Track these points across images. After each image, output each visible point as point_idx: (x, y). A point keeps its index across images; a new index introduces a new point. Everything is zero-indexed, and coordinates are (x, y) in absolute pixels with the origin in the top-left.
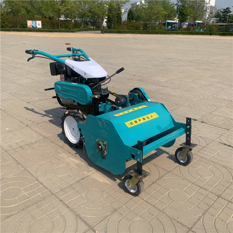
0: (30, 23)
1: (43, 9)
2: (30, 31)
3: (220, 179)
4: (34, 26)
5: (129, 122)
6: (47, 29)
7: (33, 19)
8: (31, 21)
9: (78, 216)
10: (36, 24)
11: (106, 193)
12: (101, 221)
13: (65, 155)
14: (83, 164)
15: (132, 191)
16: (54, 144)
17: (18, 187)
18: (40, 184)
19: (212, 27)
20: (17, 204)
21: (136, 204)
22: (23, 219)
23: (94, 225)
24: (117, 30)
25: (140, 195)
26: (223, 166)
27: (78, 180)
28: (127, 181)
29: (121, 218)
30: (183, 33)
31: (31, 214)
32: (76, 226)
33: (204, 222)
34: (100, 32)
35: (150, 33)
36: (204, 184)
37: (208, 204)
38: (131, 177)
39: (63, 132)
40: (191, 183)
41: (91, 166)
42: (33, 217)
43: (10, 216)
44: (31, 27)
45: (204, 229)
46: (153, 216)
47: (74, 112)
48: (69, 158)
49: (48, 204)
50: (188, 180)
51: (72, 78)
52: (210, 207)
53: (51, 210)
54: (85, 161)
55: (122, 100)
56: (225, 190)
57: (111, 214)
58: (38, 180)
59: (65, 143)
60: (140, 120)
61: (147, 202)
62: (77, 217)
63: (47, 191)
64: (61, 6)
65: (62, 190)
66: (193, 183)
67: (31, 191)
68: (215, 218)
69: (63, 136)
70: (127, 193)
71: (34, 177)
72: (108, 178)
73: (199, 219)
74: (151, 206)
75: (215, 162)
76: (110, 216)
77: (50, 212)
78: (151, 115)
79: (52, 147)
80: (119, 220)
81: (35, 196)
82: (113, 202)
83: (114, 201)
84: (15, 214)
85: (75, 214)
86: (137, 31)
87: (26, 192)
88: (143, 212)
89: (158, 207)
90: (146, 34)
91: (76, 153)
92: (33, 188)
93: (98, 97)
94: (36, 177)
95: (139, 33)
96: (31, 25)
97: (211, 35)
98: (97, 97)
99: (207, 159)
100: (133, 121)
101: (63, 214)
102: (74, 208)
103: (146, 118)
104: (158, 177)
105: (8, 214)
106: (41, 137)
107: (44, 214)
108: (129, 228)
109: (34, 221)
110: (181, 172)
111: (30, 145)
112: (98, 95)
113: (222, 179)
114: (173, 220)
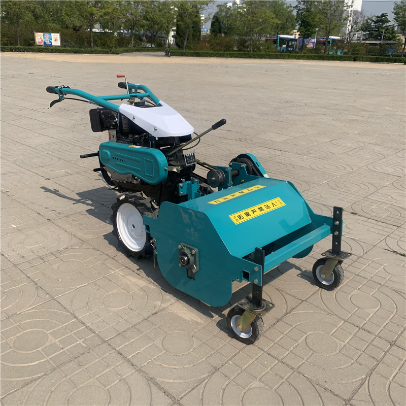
0: (39, 37)
1: (63, 12)
2: (40, 52)
3: (393, 313)
4: (48, 43)
5: (236, 215)
6: (70, 47)
7: (45, 30)
8: (42, 34)
9: (151, 380)
10: (51, 39)
11: (197, 338)
12: (193, 389)
13: (119, 272)
14: (153, 287)
15: (243, 335)
16: (99, 253)
17: (41, 330)
18: (81, 324)
19: (358, 48)
20: (43, 360)
21: (250, 357)
22: (55, 387)
23: (180, 397)
24: (193, 51)
25: (256, 343)
26: (394, 290)
27: (146, 316)
28: (234, 318)
29: (227, 383)
30: (307, 56)
31: (68, 377)
32: (150, 397)
33: (370, 388)
34: (163, 53)
35: (250, 57)
36: (365, 322)
37: (375, 357)
38: (241, 312)
39: (115, 232)
40: (343, 320)
41: (166, 292)
42: (72, 382)
43: (31, 381)
44: (42, 44)
45: (372, 401)
46: (283, 378)
47: (136, 196)
48: (129, 277)
49: (97, 360)
50: (337, 315)
51: (130, 136)
52: (379, 362)
53: (104, 370)
54: (155, 283)
55: (220, 176)
56: (402, 333)
57: (209, 375)
58: (75, 317)
59: (118, 249)
60: (254, 211)
61: (269, 354)
62: (150, 383)
63: (93, 336)
64: (95, 7)
65: (120, 334)
66: (346, 321)
67: (65, 336)
68: (388, 383)
69: (114, 239)
70: (234, 339)
71: (68, 311)
72: (199, 312)
73: (362, 385)
74: (277, 361)
75: (380, 284)
76: (207, 380)
77: (101, 374)
78: (272, 202)
79: (95, 258)
80: (224, 387)
81: (73, 345)
82: (211, 355)
83: (213, 353)
84: (39, 378)
85: (145, 377)
86: (228, 52)
87: (56, 339)
88: (264, 373)
89: (289, 363)
90: (244, 58)
91: (138, 268)
92: (68, 331)
93: (177, 169)
94: (72, 312)
95: (232, 56)
96: (42, 40)
97: (355, 60)
98: (176, 171)
99: (367, 279)
100: (242, 213)
101: (125, 376)
102: (143, 365)
103: (264, 208)
104: (285, 311)
105: (27, 378)
106: (75, 241)
107: (91, 378)
108: (242, 400)
109: (75, 390)
110: (324, 301)
111: (56, 254)
112: (178, 166)
113: (394, 313)
114: (317, 387)
